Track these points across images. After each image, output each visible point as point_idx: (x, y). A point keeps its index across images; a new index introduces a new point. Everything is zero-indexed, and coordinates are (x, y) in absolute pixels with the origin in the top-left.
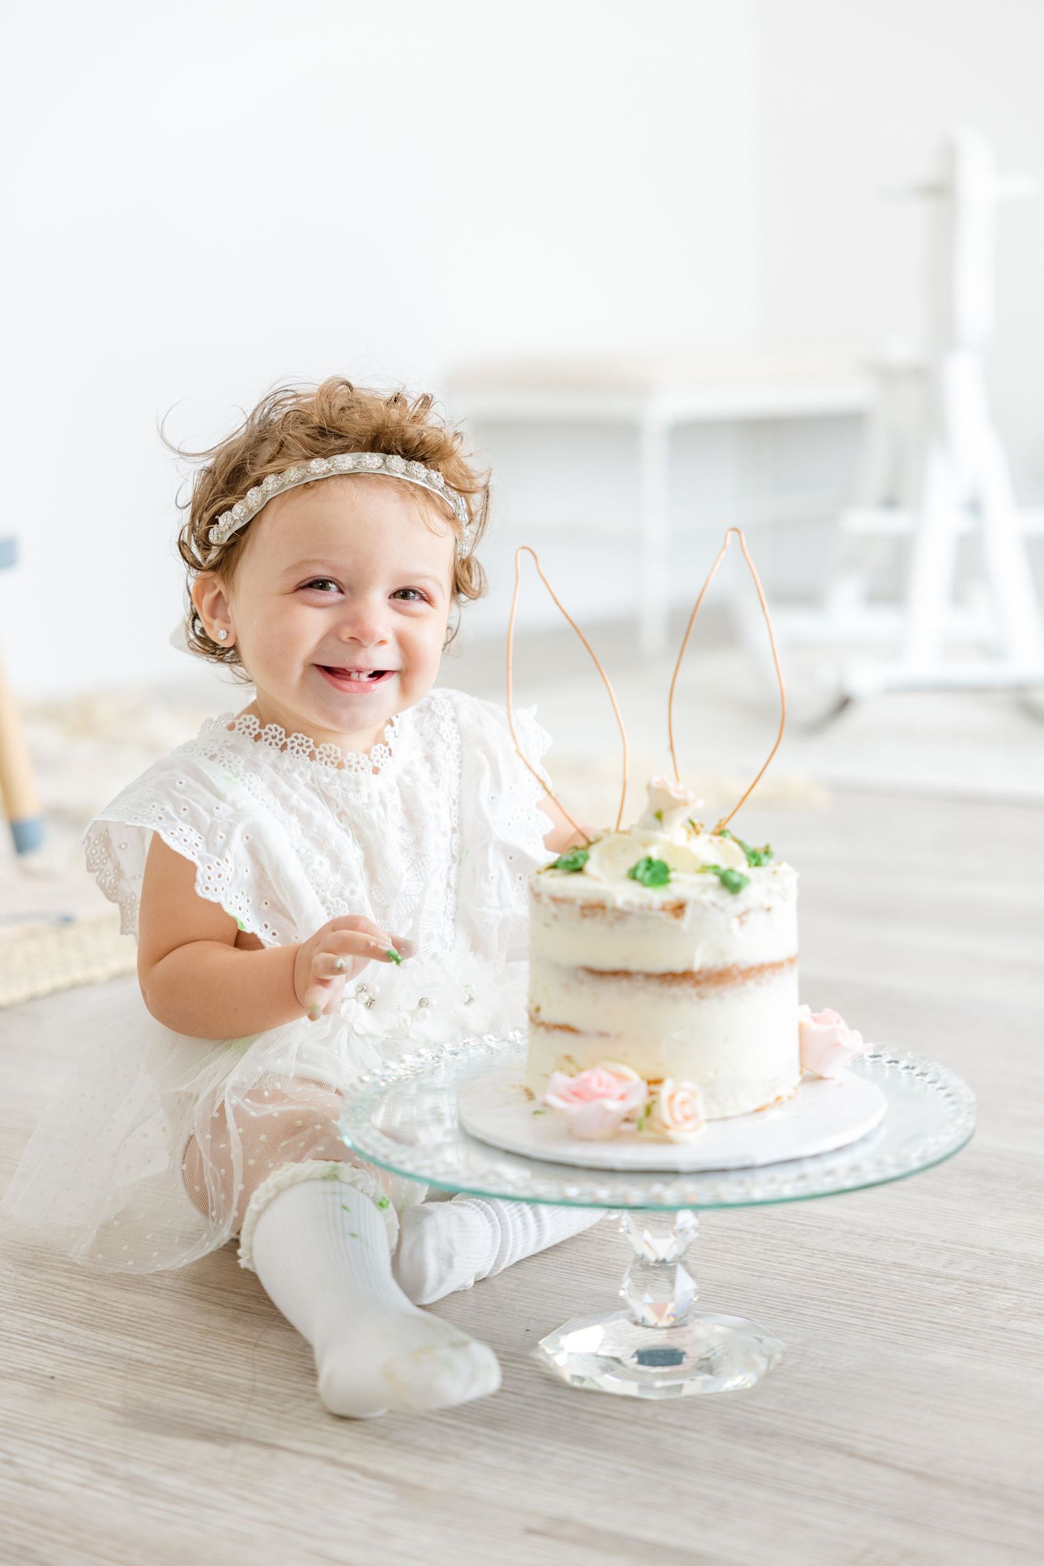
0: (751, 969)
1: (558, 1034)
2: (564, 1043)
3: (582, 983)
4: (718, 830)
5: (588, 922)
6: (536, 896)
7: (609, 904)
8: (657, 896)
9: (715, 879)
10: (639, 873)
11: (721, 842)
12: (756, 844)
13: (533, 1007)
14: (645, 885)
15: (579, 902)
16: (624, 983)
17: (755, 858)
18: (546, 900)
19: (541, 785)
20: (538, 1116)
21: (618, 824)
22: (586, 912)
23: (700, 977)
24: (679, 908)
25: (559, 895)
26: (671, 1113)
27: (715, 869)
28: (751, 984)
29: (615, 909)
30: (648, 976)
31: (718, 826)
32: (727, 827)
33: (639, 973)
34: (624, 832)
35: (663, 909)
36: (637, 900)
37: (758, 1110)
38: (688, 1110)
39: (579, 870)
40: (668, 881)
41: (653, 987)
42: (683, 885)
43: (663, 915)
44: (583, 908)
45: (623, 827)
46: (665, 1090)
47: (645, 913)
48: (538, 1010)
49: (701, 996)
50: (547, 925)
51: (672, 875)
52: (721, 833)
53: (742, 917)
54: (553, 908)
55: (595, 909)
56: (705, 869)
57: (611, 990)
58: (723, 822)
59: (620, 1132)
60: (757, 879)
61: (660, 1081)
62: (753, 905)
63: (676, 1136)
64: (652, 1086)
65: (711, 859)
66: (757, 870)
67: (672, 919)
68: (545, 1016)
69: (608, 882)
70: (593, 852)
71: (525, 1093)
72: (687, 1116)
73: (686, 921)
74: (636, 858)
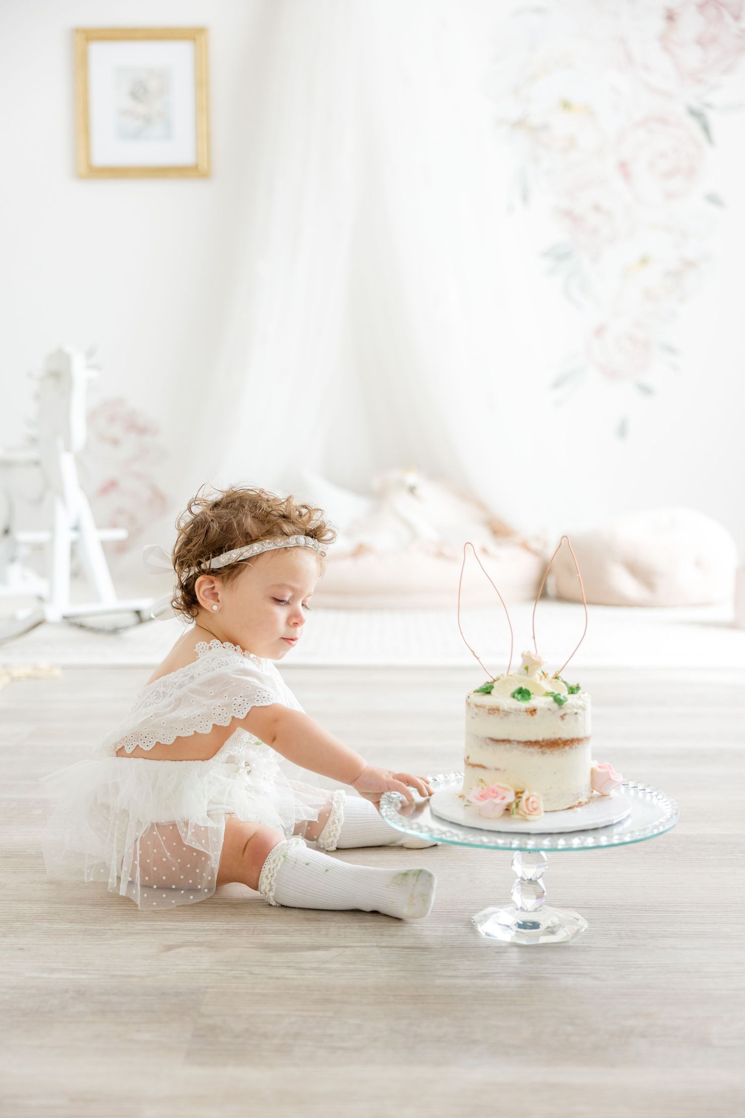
0: (567, 741)
1: (477, 769)
2: (480, 773)
3: (488, 745)
4: (555, 677)
5: (491, 716)
6: (468, 704)
7: (501, 708)
8: (524, 705)
9: (551, 699)
10: (516, 695)
11: (556, 682)
12: (573, 683)
13: (466, 756)
14: (519, 700)
15: (487, 707)
16: (508, 745)
17: (573, 690)
18: (472, 706)
19: (472, 653)
20: (466, 807)
21: (508, 672)
22: (491, 712)
23: (543, 744)
24: (533, 711)
25: (479, 704)
26: (527, 806)
27: (551, 694)
28: (567, 748)
29: (503, 711)
30: (519, 742)
31: (555, 674)
32: (559, 675)
33: (515, 741)
34: (511, 676)
35: (526, 711)
36: (513, 706)
37: (570, 808)
38: (535, 805)
39: (489, 693)
40: (530, 699)
41: (521, 747)
42: (538, 701)
43: (525, 713)
44: (489, 710)
45: (509, 674)
46: (524, 797)
47: (518, 711)
48: (468, 758)
49: (543, 753)
50: (473, 718)
51: (532, 696)
52: (556, 678)
53: (562, 717)
54: (476, 710)
55: (494, 711)
56: (548, 694)
57: (502, 747)
58: (558, 673)
59: (504, 815)
60: (571, 700)
61: (522, 792)
62: (568, 711)
63: (529, 817)
64: (518, 794)
65: (550, 690)
66: (572, 696)
67: (530, 716)
68: (472, 761)
69: (502, 699)
70: (496, 685)
71: (460, 797)
72: (535, 809)
73: (536, 717)
74: (515, 688)
